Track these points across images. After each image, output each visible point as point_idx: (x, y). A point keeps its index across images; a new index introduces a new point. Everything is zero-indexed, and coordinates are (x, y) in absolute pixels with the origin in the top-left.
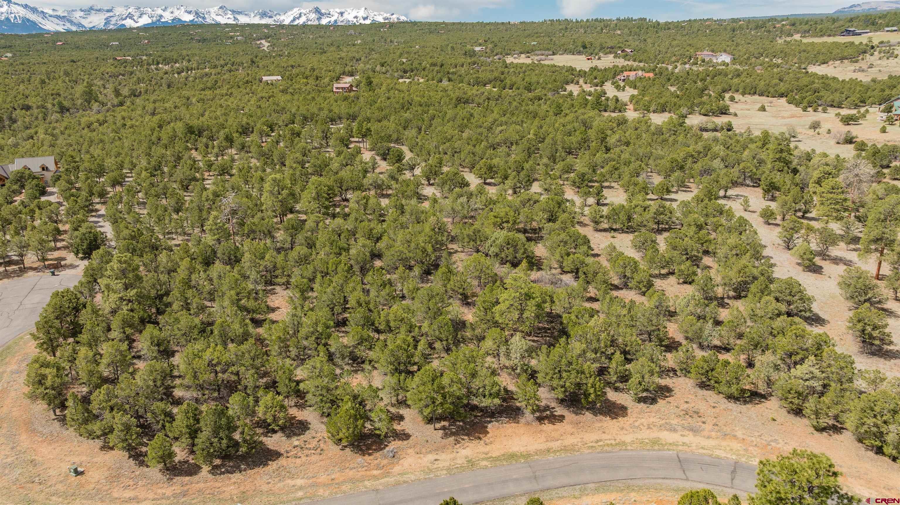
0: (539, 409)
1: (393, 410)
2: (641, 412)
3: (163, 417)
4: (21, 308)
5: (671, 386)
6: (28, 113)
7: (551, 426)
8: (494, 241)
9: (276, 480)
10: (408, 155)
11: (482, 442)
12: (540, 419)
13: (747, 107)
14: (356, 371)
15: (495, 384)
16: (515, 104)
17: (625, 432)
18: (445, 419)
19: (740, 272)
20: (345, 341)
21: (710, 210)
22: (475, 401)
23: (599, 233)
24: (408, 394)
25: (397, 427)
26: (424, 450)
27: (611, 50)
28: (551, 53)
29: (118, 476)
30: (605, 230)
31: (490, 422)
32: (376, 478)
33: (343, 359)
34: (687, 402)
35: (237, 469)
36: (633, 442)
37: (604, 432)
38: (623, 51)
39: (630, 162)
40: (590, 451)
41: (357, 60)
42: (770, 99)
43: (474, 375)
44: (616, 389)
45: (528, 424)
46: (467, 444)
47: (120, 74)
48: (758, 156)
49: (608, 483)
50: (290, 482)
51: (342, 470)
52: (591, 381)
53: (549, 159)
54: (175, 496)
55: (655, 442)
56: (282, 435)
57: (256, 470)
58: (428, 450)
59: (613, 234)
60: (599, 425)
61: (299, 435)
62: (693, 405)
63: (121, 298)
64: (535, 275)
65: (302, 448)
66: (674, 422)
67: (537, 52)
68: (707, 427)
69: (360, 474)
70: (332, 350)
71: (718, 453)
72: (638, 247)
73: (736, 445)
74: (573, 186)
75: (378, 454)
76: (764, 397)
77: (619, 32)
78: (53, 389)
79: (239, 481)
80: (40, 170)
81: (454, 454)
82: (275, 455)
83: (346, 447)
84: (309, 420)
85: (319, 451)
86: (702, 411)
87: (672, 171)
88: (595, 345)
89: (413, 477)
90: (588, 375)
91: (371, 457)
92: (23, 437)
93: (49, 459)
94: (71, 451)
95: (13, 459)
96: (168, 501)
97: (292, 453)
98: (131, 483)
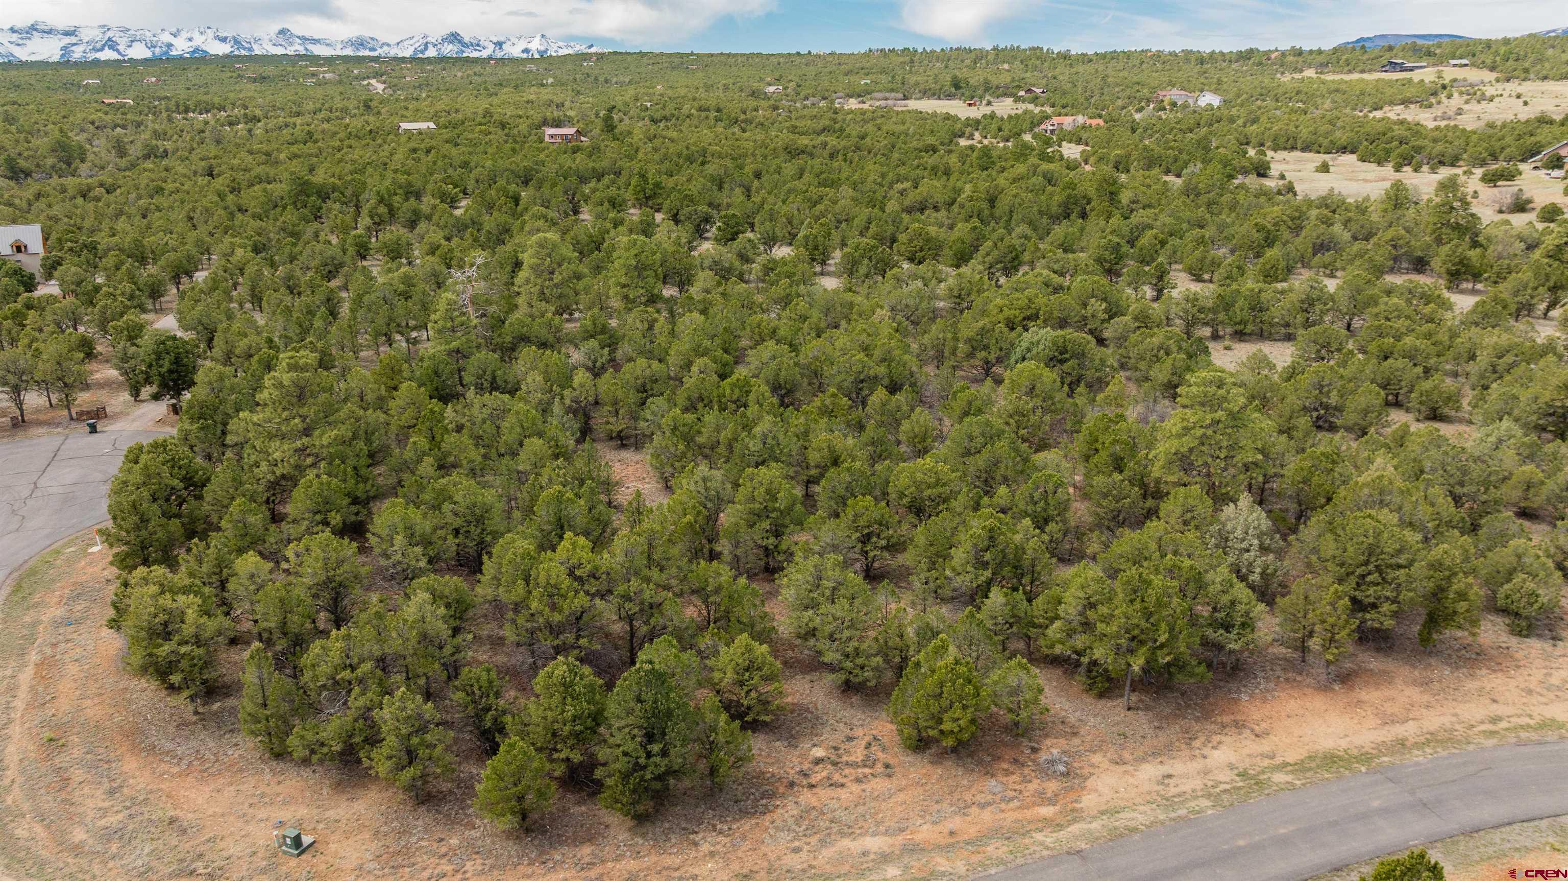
4: (38, 493)
7: (1375, 692)
11: (1246, 732)
12: (1342, 679)
17: (1541, 699)
26: (1126, 755)
27: (1004, 92)
29: (407, 853)
37: (1495, 701)
38: (1029, 91)
40: (1493, 741)
42: (1329, 156)
50: (852, 845)
51: (962, 810)
56: (772, 737)
58: (1138, 754)
59: (1223, 343)
60: (1476, 684)
61: (813, 734)
65: (835, 764)
67: (876, 95)
75: (1027, 770)
79: (720, 848)
80: (13, 251)
85: (879, 768)
89: (1141, 818)
91: (1016, 777)
92: (130, 764)
93: (214, 815)
94: (263, 795)
95: (120, 817)
97: (819, 776)
98: (447, 868)
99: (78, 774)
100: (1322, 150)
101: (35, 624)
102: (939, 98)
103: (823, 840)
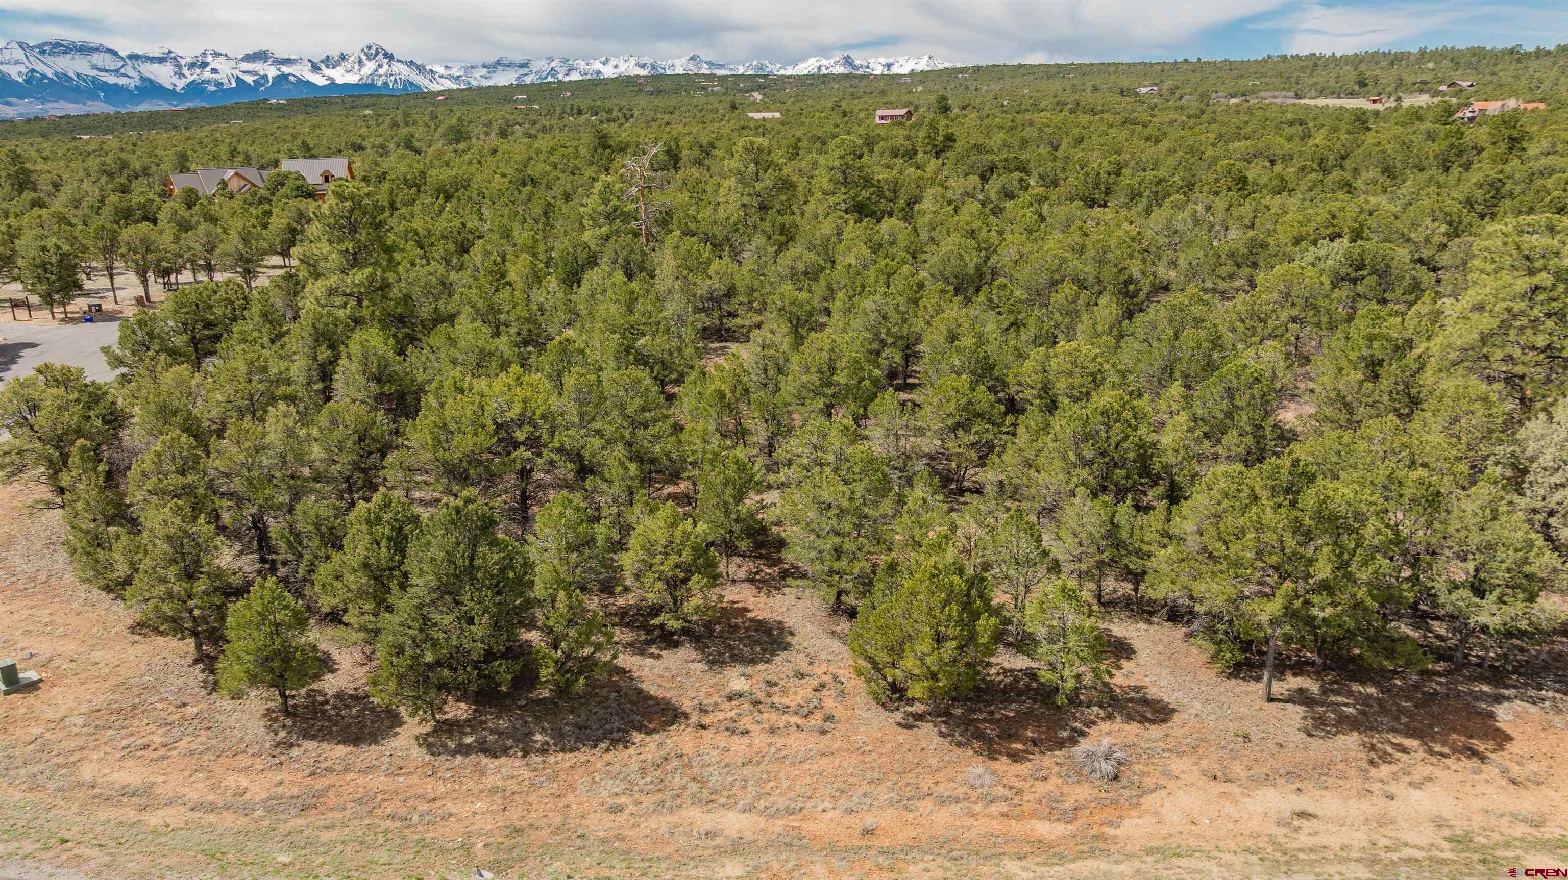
9: (648, 802)
11: (1491, 771)
18: (1299, 668)
25: (1115, 676)
26: (1237, 769)
27: (1425, 86)
29: (129, 712)
31: (1499, 699)
35: (516, 742)
38: (1452, 85)
46: (1424, 769)
54: (274, 805)
56: (693, 654)
57: (582, 755)
58: (1260, 770)
61: (753, 662)
65: (756, 703)
67: (1261, 94)
69: (981, 827)
75: (1047, 761)
79: (512, 786)
80: (320, 180)
82: (656, 714)
83: (919, 717)
84: (789, 623)
85: (816, 720)
91: (1023, 768)
96: (242, 821)
97: (721, 716)
98: (157, 740)
102: (1340, 96)
103: (662, 803)
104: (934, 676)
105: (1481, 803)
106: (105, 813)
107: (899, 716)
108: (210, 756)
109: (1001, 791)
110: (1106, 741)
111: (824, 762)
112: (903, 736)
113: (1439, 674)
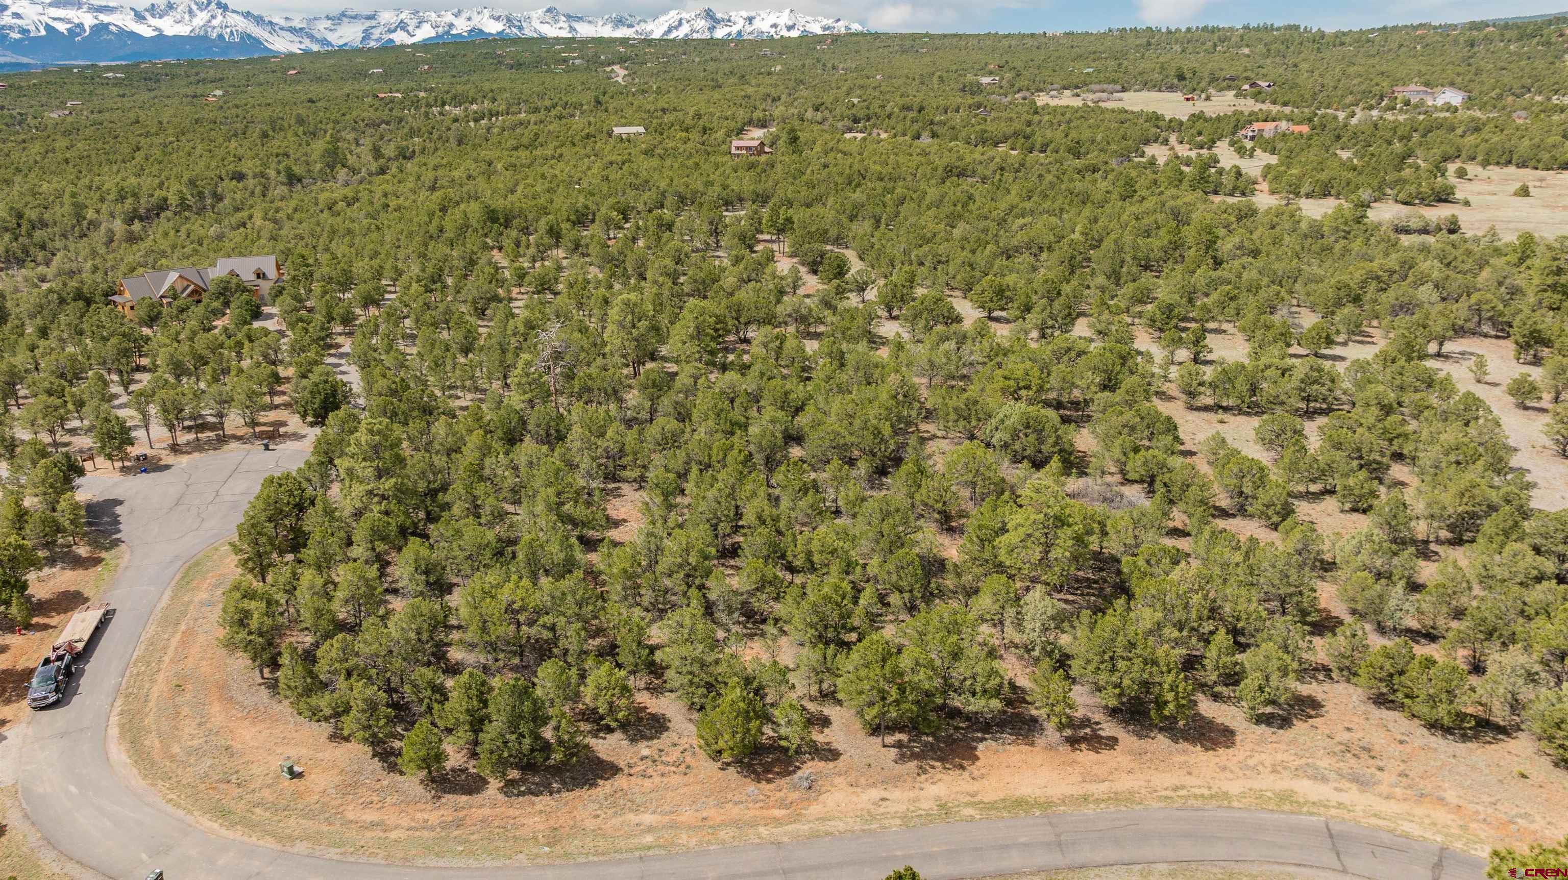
0: (1071, 723)
1: (812, 707)
2: (1261, 741)
3: (429, 692)
4: (217, 500)
5: (1320, 697)
6: (240, 185)
7: (1092, 755)
8: (1002, 421)
9: (610, 812)
10: (856, 266)
11: (966, 774)
12: (1073, 742)
13: (1492, 188)
14: (751, 636)
15: (993, 673)
16: (1049, 178)
17: (1230, 776)
18: (901, 730)
19: (1462, 495)
20: (735, 582)
21: (1409, 379)
22: (957, 702)
23: (1196, 413)
24: (839, 682)
25: (819, 737)
26: (862, 780)
27: (1231, 83)
28: (1119, 87)
29: (355, 786)
30: (1206, 409)
31: (982, 740)
32: (777, 822)
33: (730, 613)
34: (1348, 729)
35: (545, 788)
36: (1243, 795)
37: (1190, 774)
38: (1253, 85)
39: (1258, 288)
40: (1162, 804)
41: (774, 100)
42: (1539, 173)
43: (956, 655)
44: (1216, 697)
45: (1050, 747)
46: (939, 776)
47: (383, 122)
48: (1508, 281)
49: (1194, 865)
50: (633, 818)
51: (720, 805)
52: (1169, 679)
53: (1108, 277)
54: (444, 826)
55: (1285, 797)
56: (622, 736)
57: (577, 792)
58: (871, 781)
59: (1221, 415)
60: (1183, 758)
61: (651, 738)
62: (1359, 735)
63: (370, 493)
64: (1073, 484)
65: (654, 761)
66: (1324, 763)
67: (1093, 87)
68: (1389, 778)
69: (751, 813)
70: (712, 596)
71: (1406, 827)
72: (1268, 443)
73: (1442, 816)
74: (1151, 326)
75: (783, 782)
76: (1503, 731)
77: (1246, 51)
78: (261, 634)
79: (548, 809)
80: (253, 277)
81: (916, 791)
82: (608, 770)
83: (728, 764)
84: (668, 714)
85: (682, 768)
86: (1377, 747)
87: (1339, 304)
88: (1179, 615)
89: (841, 826)
90: (1164, 669)
91: (772, 786)
92: (216, 708)
93: (252, 747)
94: (284, 738)
95: (200, 741)
96: (432, 834)
97: (638, 769)
98: (375, 799)
99: (185, 711)
100: (1540, 166)
101: (190, 602)
102: (1160, 91)
103: (616, 813)
104: (732, 749)
105: (958, 789)
106: (369, 834)
107: (719, 764)
108: (403, 805)
109: (762, 797)
110: (808, 772)
111: (686, 789)
112: (721, 774)
113: (962, 728)
